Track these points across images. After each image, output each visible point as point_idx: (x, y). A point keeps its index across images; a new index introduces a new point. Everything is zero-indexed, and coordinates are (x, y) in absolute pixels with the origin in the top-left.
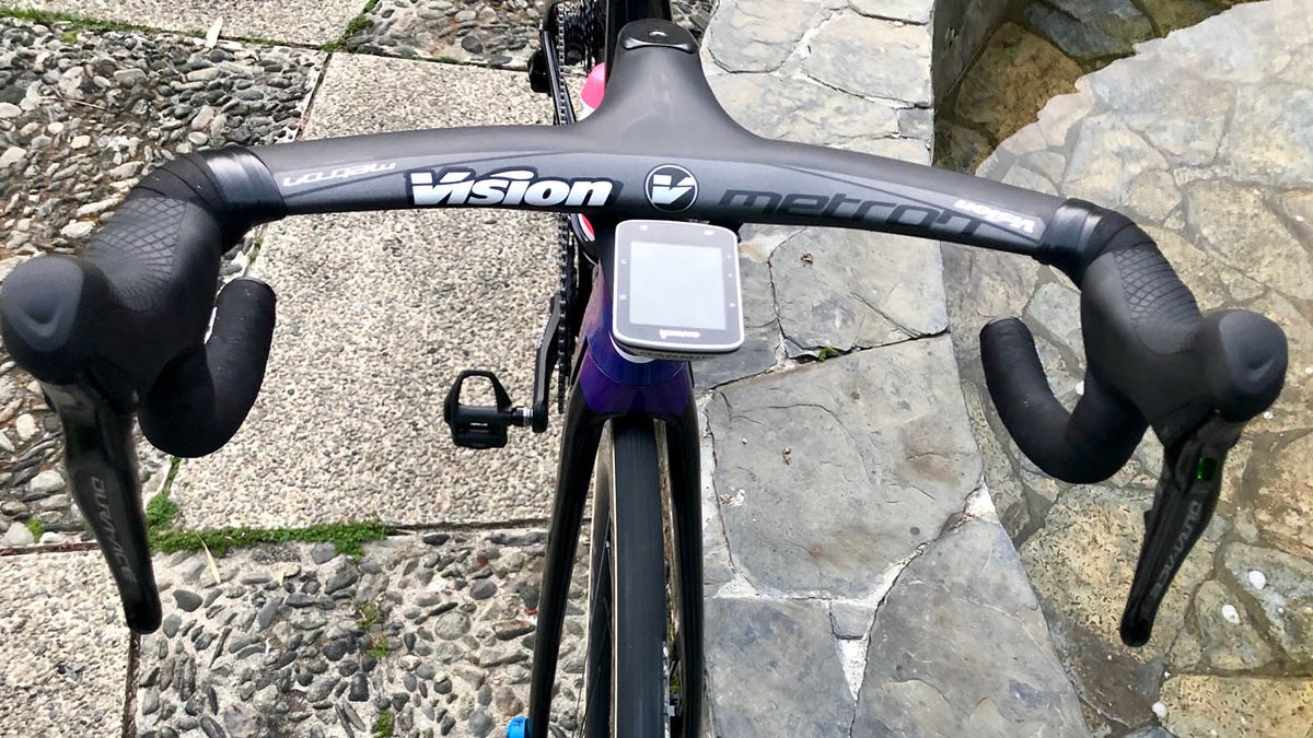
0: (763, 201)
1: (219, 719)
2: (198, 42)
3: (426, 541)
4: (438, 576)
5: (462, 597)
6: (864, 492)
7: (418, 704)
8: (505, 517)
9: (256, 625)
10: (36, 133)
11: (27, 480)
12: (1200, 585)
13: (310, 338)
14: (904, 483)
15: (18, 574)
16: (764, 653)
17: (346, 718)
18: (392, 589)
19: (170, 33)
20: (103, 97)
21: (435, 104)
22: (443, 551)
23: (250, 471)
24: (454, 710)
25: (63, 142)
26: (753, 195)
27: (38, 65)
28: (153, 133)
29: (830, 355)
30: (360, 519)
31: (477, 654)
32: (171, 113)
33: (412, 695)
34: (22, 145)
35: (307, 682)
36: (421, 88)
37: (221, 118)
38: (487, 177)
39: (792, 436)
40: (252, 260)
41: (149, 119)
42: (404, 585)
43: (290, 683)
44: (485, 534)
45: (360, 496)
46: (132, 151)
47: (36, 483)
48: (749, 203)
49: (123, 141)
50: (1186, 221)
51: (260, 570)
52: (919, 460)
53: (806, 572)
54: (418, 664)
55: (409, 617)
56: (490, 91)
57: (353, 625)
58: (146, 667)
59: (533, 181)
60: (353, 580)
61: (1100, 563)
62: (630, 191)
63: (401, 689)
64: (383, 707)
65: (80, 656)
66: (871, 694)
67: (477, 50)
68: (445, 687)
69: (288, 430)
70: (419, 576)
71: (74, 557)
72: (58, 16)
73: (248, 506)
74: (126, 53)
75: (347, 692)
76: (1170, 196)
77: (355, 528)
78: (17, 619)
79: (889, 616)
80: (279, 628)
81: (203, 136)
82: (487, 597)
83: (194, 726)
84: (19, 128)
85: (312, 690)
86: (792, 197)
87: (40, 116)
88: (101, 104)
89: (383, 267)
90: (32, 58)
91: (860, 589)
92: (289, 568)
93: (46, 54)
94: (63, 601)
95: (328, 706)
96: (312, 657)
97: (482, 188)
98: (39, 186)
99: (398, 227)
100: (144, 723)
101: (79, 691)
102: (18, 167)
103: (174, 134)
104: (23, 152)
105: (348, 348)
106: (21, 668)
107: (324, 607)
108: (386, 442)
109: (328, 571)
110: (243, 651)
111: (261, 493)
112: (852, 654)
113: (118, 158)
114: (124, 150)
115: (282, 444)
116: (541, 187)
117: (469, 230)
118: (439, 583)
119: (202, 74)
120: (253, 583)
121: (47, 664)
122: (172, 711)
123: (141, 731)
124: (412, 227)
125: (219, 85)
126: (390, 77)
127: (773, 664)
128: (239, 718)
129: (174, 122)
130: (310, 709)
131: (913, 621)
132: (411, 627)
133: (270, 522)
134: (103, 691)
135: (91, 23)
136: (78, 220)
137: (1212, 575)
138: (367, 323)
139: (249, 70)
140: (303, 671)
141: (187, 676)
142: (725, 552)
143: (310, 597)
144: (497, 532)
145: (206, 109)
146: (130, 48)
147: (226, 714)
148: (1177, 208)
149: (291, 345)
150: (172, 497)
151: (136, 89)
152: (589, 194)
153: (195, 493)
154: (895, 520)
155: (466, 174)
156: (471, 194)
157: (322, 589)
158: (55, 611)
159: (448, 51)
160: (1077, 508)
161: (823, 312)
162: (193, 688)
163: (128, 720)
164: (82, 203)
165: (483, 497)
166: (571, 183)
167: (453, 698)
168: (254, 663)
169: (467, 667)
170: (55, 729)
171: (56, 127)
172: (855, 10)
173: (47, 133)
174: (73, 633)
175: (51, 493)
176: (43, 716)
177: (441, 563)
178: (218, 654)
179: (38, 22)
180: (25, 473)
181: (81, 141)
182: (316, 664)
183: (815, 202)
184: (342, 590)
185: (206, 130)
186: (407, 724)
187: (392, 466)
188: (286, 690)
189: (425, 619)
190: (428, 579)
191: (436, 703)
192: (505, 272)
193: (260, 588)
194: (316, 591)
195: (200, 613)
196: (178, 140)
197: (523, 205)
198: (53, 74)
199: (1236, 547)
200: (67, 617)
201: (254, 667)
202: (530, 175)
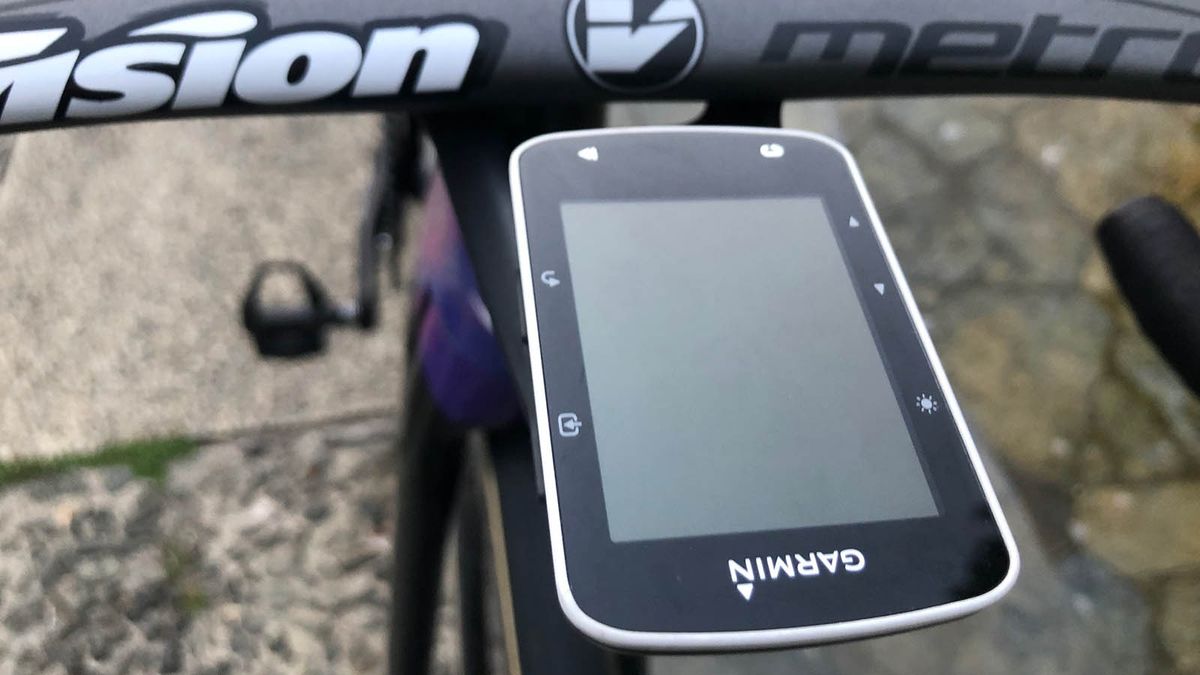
0: (866, 45)
3: (244, 453)
4: (263, 494)
5: (293, 523)
7: (248, 669)
9: (35, 586)
18: (204, 519)
26: (842, 32)
31: (316, 594)
33: (240, 660)
35: (103, 656)
38: (119, 37)
42: (220, 513)
43: (81, 660)
44: (315, 436)
48: (834, 52)
51: (39, 513)
54: (244, 617)
55: (229, 553)
57: (161, 572)
59: (253, 39)
60: (158, 513)
62: (526, 42)
63: (224, 653)
68: (280, 644)
70: (238, 501)
73: (22, 430)
77: (158, 442)
80: (64, 587)
82: (323, 518)
85: (110, 666)
86: (935, 30)
92: (79, 505)
96: (107, 621)
97: (105, 69)
107: (122, 552)
109: (125, 502)
116: (280, 52)
118: (262, 507)
120: (31, 528)
132: (232, 568)
140: (98, 642)
143: (105, 540)
144: (333, 431)
152: (419, 58)
155: (54, 35)
156: (72, 90)
157: (119, 529)
166: (362, 36)
167: (291, 657)
168: (35, 638)
169: (305, 613)
177: (264, 479)
182: (114, 630)
183: (988, 39)
188: (75, 670)
189: (249, 556)
193: (39, 535)
194: (111, 532)
197: (233, 104)
201: (35, 642)
202: (245, 22)
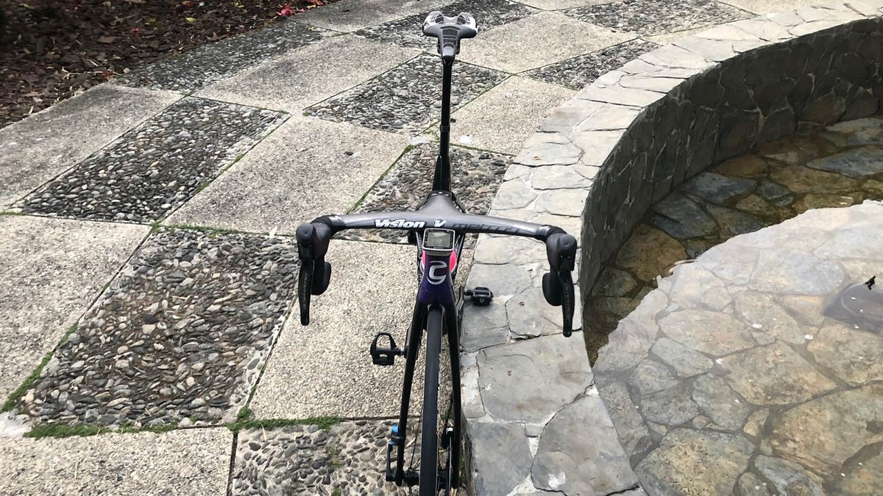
1: (267, 491)
2: (266, 237)
3: (357, 424)
4: (362, 438)
5: (372, 445)
6: (542, 386)
7: (352, 486)
8: (391, 414)
9: (283, 456)
10: (198, 272)
11: (191, 401)
12: (741, 475)
13: (311, 347)
14: (559, 383)
15: (185, 436)
16: (496, 441)
17: (321, 490)
18: (341, 442)
19: (255, 234)
20: (226, 259)
21: (367, 258)
22: (364, 428)
23: (283, 397)
24: (367, 488)
25: (209, 276)
27: (199, 247)
28: (247, 271)
29: (530, 337)
30: (329, 415)
31: (378, 467)
32: (254, 264)
33: (349, 483)
34: (192, 277)
35: (304, 477)
36: (362, 252)
37: (275, 265)
39: (513, 366)
40: (287, 318)
41: (246, 266)
42: (347, 441)
43: (297, 478)
44: (382, 421)
45: (329, 407)
46: (238, 278)
47: (193, 402)
49: (234, 275)
50: (734, 309)
51: (286, 435)
52: (566, 374)
53: (515, 414)
54: (352, 471)
55: (349, 453)
56: (391, 253)
57: (325, 456)
58: (236, 471)
60: (326, 439)
61: (688, 464)
63: (344, 480)
64: (337, 487)
65: (210, 467)
66: (540, 456)
67: (386, 237)
68: (363, 479)
69: (300, 382)
70: (354, 438)
71: (209, 430)
72: (208, 228)
73: (282, 411)
74: (236, 242)
75: (321, 481)
76: (726, 298)
77: (327, 418)
78: (185, 453)
79: (549, 429)
80: (293, 457)
81: (267, 272)
82: (383, 446)
83: (256, 493)
84: (190, 271)
85: (306, 480)
87: (200, 266)
88: (225, 261)
89: (342, 320)
90: (197, 244)
91: (538, 420)
92: (299, 434)
93: (203, 243)
94: (204, 446)
95: (314, 486)
96: (306, 467)
98: (198, 292)
99: (350, 305)
100: (235, 492)
101: (209, 479)
102: (190, 285)
103: (255, 272)
104: (192, 280)
105: (327, 351)
106: (186, 471)
107: (313, 449)
108: (342, 386)
109: (315, 435)
110: (277, 465)
111: (288, 406)
112: (533, 442)
113: (232, 281)
114: (234, 278)
115: (297, 387)
117: (381, 306)
118: (362, 440)
119: (268, 249)
120: (283, 440)
121: (197, 470)
122: (247, 487)
123: (234, 494)
124: (356, 305)
125: (275, 253)
126: (348, 248)
127: (500, 445)
128: (276, 490)
129: (255, 267)
130: (305, 487)
131: (559, 431)
132: (349, 457)
133: (291, 417)
134: (220, 479)
135: (221, 231)
136: (214, 305)
137: (748, 470)
138: (335, 342)
139: (288, 247)
140: (303, 473)
141: (254, 474)
142: (482, 406)
143: (307, 445)
144: (388, 420)
145: (269, 262)
146: (238, 240)
147: (270, 489)
148: (729, 304)
149: (302, 350)
150: (250, 407)
151: (240, 255)
153: (260, 406)
154: (554, 396)
157: (312, 442)
158: (200, 450)
159: (373, 238)
160: (677, 438)
161: (527, 322)
162: (256, 479)
163: (229, 492)
164: (216, 299)
165: (382, 407)
167: (367, 484)
168: (282, 470)
169: (373, 472)
170: (199, 493)
171: (206, 270)
172: (549, 212)
173: (203, 272)
174: (207, 458)
175: (200, 406)
176: (195, 488)
177: (363, 432)
178: (267, 466)
179: (199, 231)
180: (190, 399)
181: (216, 275)
182: (308, 470)
184: (320, 443)
185: (269, 270)
186: (347, 494)
187: (344, 395)
188: (295, 480)
189: (355, 454)
190: (358, 438)
191: (359, 485)
192: (395, 321)
193: (286, 442)
194: (309, 443)
195: (260, 452)
196: (257, 274)
198: (205, 250)
199: (761, 457)
200: (205, 452)
201: (282, 471)
